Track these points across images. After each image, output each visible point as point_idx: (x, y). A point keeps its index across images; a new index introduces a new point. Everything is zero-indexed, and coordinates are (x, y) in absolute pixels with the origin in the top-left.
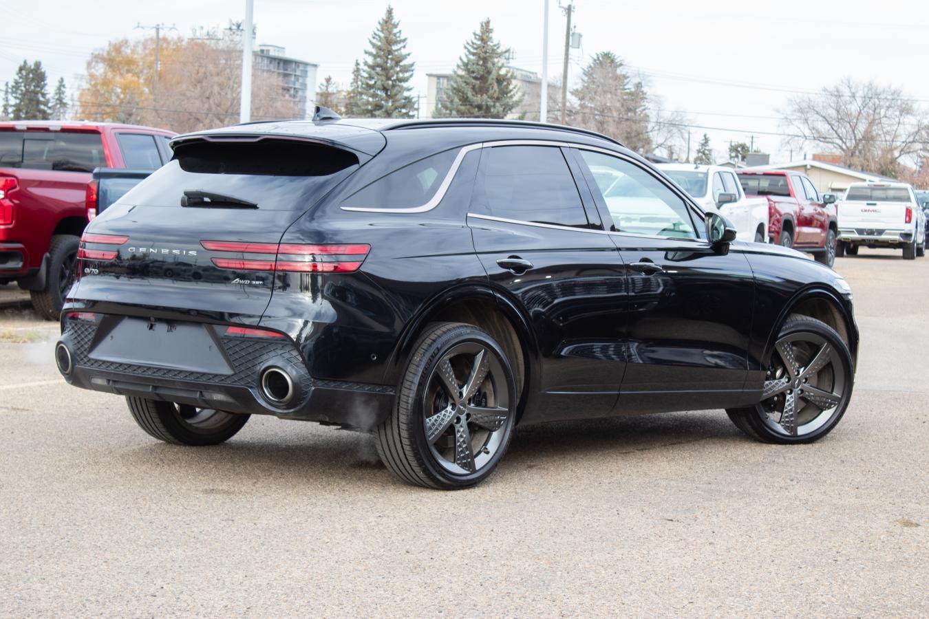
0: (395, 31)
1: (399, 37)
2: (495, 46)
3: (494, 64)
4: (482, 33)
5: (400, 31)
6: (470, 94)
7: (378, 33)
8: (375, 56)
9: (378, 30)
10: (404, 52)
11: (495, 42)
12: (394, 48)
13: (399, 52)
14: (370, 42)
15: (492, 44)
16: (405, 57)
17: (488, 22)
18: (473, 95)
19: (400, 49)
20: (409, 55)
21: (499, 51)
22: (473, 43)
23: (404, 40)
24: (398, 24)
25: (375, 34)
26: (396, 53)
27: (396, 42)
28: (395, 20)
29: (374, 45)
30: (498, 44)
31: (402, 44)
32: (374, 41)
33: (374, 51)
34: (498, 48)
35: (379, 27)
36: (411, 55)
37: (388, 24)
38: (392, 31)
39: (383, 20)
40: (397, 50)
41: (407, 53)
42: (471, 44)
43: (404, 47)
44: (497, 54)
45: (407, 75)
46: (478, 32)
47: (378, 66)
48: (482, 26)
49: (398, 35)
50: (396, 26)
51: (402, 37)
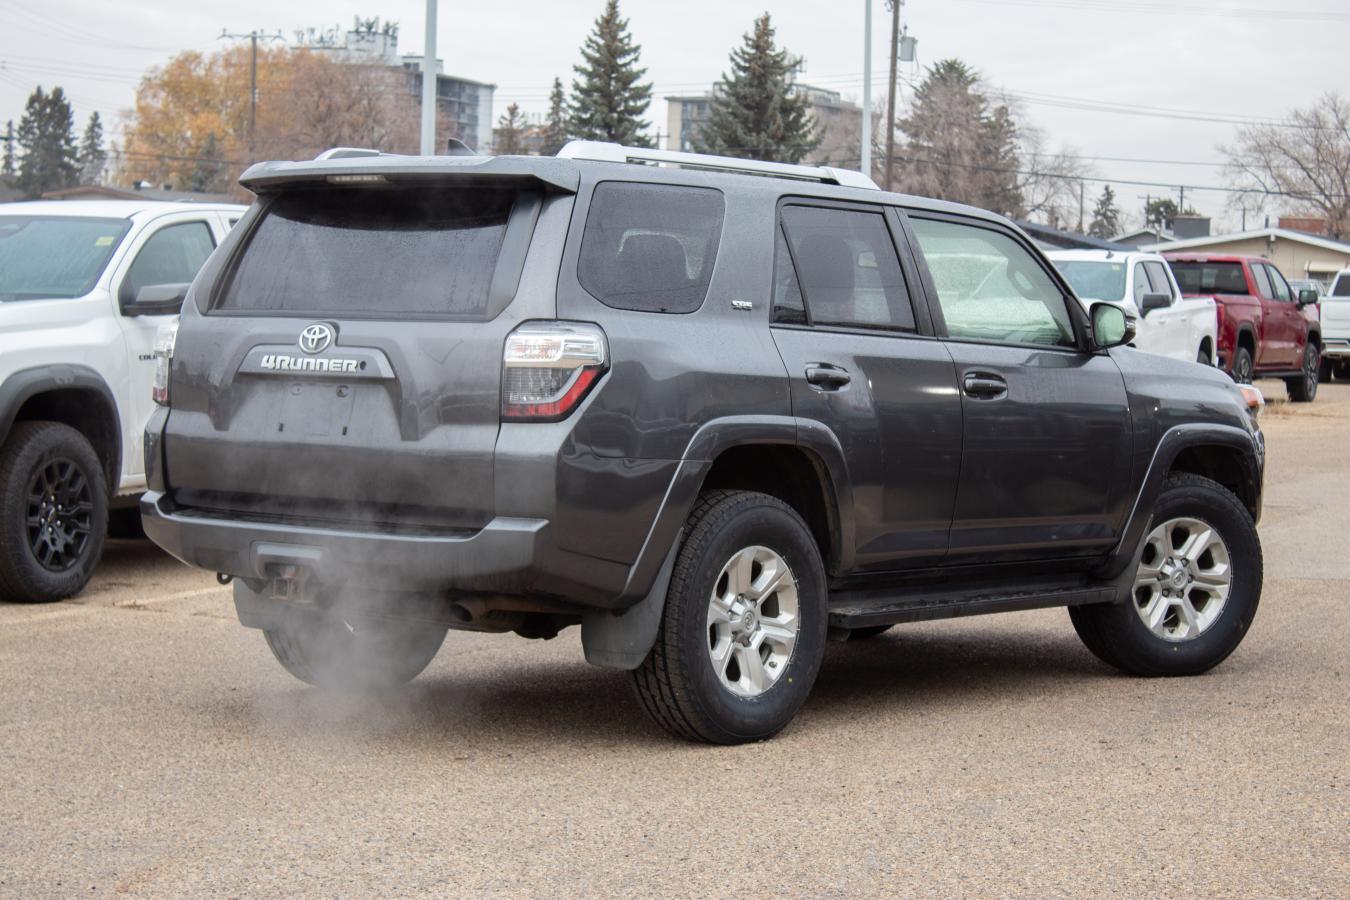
0: (621, 35)
1: (628, 44)
2: (778, 55)
3: (776, 84)
4: (759, 37)
5: (629, 36)
6: (740, 132)
7: (595, 38)
8: (590, 75)
9: (595, 34)
10: (635, 67)
11: (778, 49)
12: (620, 61)
13: (628, 67)
14: (583, 52)
15: (773, 53)
16: (636, 76)
17: (766, 20)
18: (745, 133)
19: (629, 63)
20: (643, 71)
21: (786, 63)
22: (743, 52)
23: (636, 49)
24: (626, 24)
25: (591, 40)
26: (624, 69)
27: (625, 53)
28: (621, 18)
29: (589, 58)
30: (784, 52)
31: (632, 56)
32: (589, 51)
33: (589, 68)
34: (783, 59)
35: (597, 29)
36: (647, 72)
37: (610, 25)
38: (617, 35)
39: (602, 17)
40: (625, 65)
41: (641, 68)
42: (741, 54)
43: (636, 59)
44: (781, 68)
45: (640, 103)
46: (752, 35)
47: (597, 89)
48: (758, 25)
49: (626, 41)
50: (622, 27)
51: (633, 44)
